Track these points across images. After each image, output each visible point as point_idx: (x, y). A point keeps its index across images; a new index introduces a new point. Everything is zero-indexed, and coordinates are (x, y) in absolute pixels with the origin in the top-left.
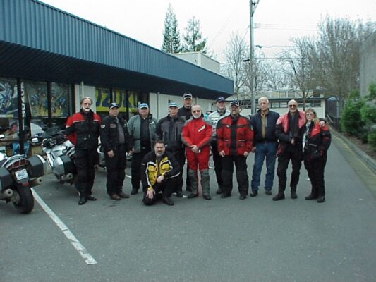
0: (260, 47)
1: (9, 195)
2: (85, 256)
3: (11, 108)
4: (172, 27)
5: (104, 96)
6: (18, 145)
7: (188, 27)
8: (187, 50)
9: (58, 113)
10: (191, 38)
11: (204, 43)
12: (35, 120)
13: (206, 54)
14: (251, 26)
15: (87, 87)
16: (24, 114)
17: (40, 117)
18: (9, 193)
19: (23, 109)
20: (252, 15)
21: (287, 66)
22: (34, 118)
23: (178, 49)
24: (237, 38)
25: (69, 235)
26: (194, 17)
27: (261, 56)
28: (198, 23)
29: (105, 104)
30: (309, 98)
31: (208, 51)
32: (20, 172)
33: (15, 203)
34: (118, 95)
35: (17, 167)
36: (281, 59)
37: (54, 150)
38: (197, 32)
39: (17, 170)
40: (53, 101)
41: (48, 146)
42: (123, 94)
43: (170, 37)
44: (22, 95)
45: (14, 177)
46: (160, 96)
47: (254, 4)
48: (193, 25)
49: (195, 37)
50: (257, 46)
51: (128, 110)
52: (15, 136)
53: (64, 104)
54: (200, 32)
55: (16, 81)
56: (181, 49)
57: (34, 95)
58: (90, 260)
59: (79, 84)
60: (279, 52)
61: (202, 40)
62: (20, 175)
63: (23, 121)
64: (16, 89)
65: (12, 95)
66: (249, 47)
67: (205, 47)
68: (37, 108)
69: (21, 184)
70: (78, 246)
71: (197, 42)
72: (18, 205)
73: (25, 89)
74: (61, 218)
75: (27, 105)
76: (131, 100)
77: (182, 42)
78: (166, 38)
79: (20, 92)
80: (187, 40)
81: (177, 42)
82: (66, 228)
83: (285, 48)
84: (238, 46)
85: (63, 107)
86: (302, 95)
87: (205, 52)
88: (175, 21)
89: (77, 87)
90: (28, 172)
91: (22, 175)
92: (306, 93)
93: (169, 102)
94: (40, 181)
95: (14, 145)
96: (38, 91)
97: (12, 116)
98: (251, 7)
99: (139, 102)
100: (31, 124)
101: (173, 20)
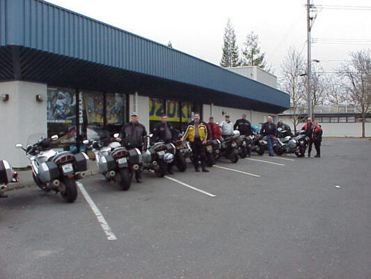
0: (318, 61)
1: (56, 185)
2: (108, 234)
3: (70, 115)
4: (231, 42)
5: (158, 106)
6: (75, 148)
7: (246, 42)
8: (245, 65)
9: (113, 120)
10: (249, 52)
11: (262, 58)
12: (91, 127)
13: (264, 69)
14: (308, 41)
15: (142, 97)
16: (81, 121)
17: (95, 123)
18: (57, 183)
19: (81, 115)
20: (309, 29)
21: (347, 81)
22: (91, 124)
23: (237, 63)
24: (294, 53)
25: (101, 219)
26: (253, 33)
27: (320, 71)
28: (256, 38)
29: (159, 114)
30: (368, 114)
31: (266, 65)
32: (67, 166)
33: (62, 193)
34: (172, 106)
35: (64, 161)
36: (340, 73)
37: (102, 151)
38: (256, 46)
39: (64, 164)
40: (108, 109)
41: (96, 146)
42: (177, 104)
43: (229, 52)
44: (80, 103)
45: (61, 170)
46: (213, 107)
47: (312, 19)
48: (252, 40)
49: (253, 52)
50: (314, 61)
51: (181, 119)
52: (73, 140)
53: (119, 112)
54: (258, 46)
55: (75, 91)
56: (240, 64)
57: (91, 103)
58: (112, 237)
59: (133, 94)
60: (339, 67)
61: (260, 55)
62: (66, 169)
63: (80, 126)
64: (74, 97)
65: (72, 103)
66: (307, 62)
67: (263, 62)
68: (93, 115)
69: (67, 176)
70: (105, 227)
71: (255, 57)
72: (65, 195)
73: (83, 98)
74: (99, 208)
75: (84, 112)
76: (185, 110)
77: (241, 57)
78: (225, 53)
79: (78, 100)
80: (246, 54)
81: (236, 57)
82: (100, 214)
83: (344, 62)
84: (295, 61)
85: (118, 115)
86: (361, 110)
87: (263, 66)
88: (234, 36)
89: (131, 97)
90: (73, 166)
91: (68, 168)
92: (365, 108)
93: (223, 113)
94: (84, 174)
95: (71, 147)
96: (95, 100)
97: (71, 121)
98: (309, 22)
99: (193, 113)
100: (88, 130)
101: (232, 35)
